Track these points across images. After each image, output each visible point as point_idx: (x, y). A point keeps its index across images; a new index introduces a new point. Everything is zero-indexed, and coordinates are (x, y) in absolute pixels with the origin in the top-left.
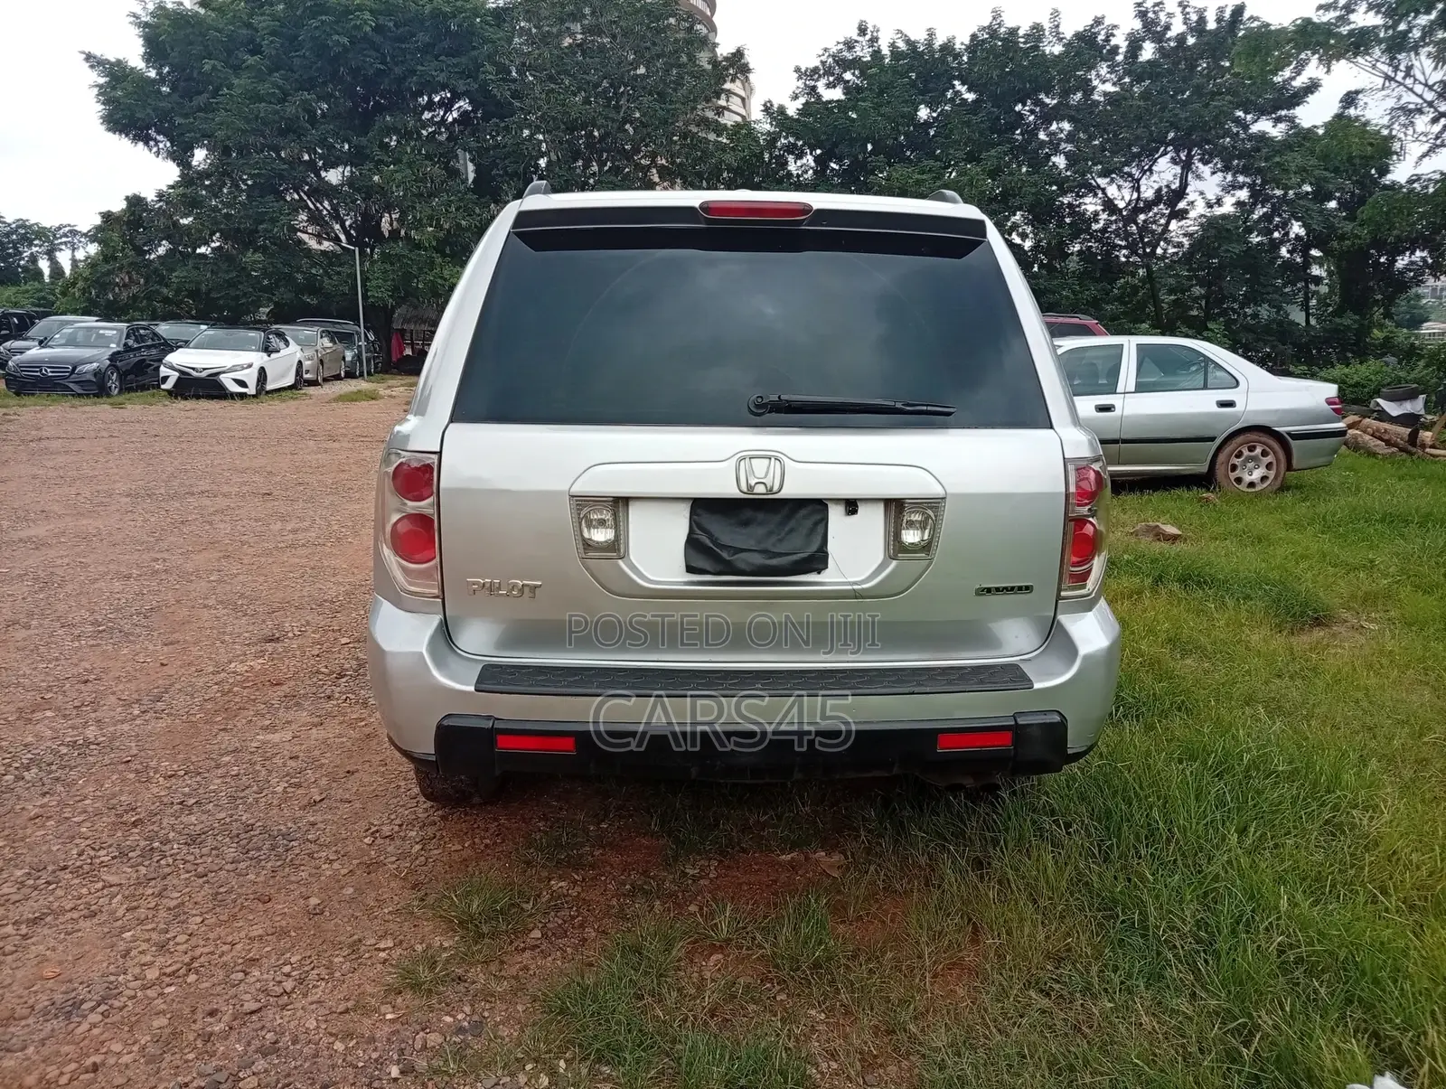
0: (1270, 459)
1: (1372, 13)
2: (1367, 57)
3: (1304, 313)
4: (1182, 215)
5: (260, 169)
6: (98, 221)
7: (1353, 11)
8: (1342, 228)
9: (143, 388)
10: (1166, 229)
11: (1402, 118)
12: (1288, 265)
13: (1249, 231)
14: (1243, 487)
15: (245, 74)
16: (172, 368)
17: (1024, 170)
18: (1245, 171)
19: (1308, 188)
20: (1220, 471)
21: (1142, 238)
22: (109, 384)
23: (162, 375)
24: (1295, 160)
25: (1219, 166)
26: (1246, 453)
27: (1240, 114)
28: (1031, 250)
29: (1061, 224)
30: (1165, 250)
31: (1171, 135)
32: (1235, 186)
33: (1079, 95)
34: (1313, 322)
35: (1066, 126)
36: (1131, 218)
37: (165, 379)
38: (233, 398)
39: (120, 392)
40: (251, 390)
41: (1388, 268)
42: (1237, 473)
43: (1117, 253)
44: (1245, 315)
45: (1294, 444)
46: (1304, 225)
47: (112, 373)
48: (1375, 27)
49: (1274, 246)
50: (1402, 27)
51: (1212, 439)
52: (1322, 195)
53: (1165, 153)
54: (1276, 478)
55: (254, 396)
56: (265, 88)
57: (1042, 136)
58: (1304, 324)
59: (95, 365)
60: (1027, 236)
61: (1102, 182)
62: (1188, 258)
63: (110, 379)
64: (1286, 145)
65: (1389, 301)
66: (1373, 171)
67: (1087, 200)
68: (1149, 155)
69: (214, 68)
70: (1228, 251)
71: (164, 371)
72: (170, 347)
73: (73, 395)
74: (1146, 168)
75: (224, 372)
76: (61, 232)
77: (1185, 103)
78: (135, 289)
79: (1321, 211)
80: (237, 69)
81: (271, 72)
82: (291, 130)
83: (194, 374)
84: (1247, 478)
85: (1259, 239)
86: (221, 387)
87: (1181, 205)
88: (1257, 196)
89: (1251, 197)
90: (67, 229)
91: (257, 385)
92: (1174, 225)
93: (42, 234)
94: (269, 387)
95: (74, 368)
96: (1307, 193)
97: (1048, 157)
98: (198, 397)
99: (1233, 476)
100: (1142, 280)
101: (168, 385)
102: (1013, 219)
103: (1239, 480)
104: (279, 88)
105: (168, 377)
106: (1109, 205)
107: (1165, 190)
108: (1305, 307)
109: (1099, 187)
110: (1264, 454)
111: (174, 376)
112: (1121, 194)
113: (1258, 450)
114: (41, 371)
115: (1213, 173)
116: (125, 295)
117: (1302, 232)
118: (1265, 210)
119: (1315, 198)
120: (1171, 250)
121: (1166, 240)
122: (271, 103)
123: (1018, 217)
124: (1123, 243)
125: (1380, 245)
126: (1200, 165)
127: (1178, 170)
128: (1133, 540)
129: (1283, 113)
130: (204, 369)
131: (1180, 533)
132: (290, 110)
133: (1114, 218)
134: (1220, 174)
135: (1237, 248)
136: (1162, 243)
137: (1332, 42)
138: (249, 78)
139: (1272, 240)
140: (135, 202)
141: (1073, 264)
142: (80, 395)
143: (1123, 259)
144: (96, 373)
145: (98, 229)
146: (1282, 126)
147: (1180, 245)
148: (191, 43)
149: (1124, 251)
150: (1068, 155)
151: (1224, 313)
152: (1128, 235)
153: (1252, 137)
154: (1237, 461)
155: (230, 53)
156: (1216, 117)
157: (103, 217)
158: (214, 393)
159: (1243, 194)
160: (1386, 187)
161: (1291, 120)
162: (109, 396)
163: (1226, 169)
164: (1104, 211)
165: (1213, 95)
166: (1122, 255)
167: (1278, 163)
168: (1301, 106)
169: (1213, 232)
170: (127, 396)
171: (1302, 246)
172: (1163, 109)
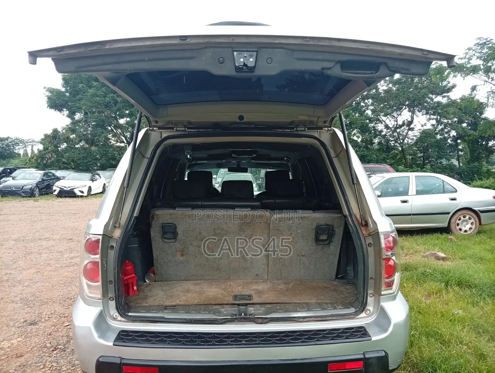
0: (472, 220)
1: (478, 60)
2: (478, 74)
3: (458, 162)
4: (412, 129)
5: (96, 119)
6: (43, 137)
7: (471, 59)
8: (469, 132)
9: (47, 194)
10: (407, 134)
11: (492, 95)
12: (451, 145)
13: (437, 134)
14: (462, 232)
15: (93, 89)
16: (58, 187)
17: (357, 115)
18: (434, 114)
19: (456, 119)
20: (453, 226)
21: (399, 137)
22: (35, 193)
23: (54, 189)
24: (452, 110)
25: (424, 113)
26: (462, 218)
27: (431, 95)
28: (360, 142)
29: (370, 133)
30: (408, 141)
31: (407, 103)
32: (430, 119)
33: (374, 91)
34: (461, 164)
35: (370, 101)
36: (395, 131)
37: (55, 191)
38: (78, 197)
39: (39, 196)
40: (85, 194)
41: (486, 146)
42: (460, 227)
43: (390, 142)
44: (438, 163)
45: (482, 215)
46: (456, 132)
47: (36, 189)
48: (479, 65)
49: (445, 139)
50: (489, 64)
51: (449, 213)
52: (461, 122)
53: (406, 108)
54: (475, 228)
55: (86, 196)
56: (99, 93)
57: (362, 104)
58: (458, 166)
59: (30, 186)
60: (360, 137)
61: (384, 118)
62: (416, 143)
63: (35, 191)
64: (448, 105)
65: (488, 157)
66: (478, 114)
67: (379, 125)
68: (400, 109)
69: (83, 87)
70: (430, 141)
71: (54, 188)
72: (58, 179)
73: (21, 197)
74: (399, 114)
75: (76, 188)
76: (29, 141)
77: (411, 92)
78: (53, 159)
79: (462, 127)
80: (90, 87)
81: (101, 88)
82: (107, 106)
83: (65, 189)
84: (464, 229)
85: (440, 137)
86: (75, 194)
87: (412, 126)
88: (439, 122)
89: (436, 122)
90: (31, 140)
91: (88, 192)
92: (410, 132)
93: (22, 141)
94: (92, 193)
95: (23, 187)
96: (456, 121)
97: (365, 111)
98: (66, 197)
99: (458, 228)
100: (400, 152)
101: (56, 193)
102: (354, 132)
103: (460, 229)
104: (104, 92)
105: (56, 190)
106: (387, 127)
107: (406, 121)
108: (458, 159)
109: (383, 120)
110: (470, 219)
111: (58, 190)
112: (391, 123)
113: (467, 217)
114: (11, 188)
115: (423, 115)
116: (49, 161)
117: (455, 134)
118: (442, 127)
119: (458, 123)
120: (410, 141)
121: (408, 138)
122: (101, 97)
123: (355, 131)
124: (392, 139)
125: (483, 138)
126: (417, 112)
127: (410, 114)
128: (426, 259)
129: (446, 94)
130: (69, 187)
131: (446, 256)
132: (107, 99)
133: (389, 131)
134: (425, 116)
135: (433, 140)
136: (406, 139)
137: (465, 69)
138: (94, 89)
139: (445, 137)
140: (55, 131)
141: (376, 146)
142: (24, 197)
143: (393, 144)
144: (31, 189)
145: (43, 139)
146: (445, 99)
147: (412, 139)
148: (76, 79)
149: (393, 142)
150: (371, 110)
151: (430, 162)
152: (394, 137)
153: (435, 103)
154: (459, 222)
155: (89, 82)
156: (423, 96)
157: (44, 136)
158: (71, 195)
159: (434, 122)
160: (483, 119)
161: (448, 96)
162: (34, 197)
163: (427, 113)
164: (385, 128)
165: (421, 89)
166: (392, 143)
167: (445, 111)
168: (451, 92)
169: (424, 135)
170: (41, 197)
171: (455, 139)
172: (404, 94)
